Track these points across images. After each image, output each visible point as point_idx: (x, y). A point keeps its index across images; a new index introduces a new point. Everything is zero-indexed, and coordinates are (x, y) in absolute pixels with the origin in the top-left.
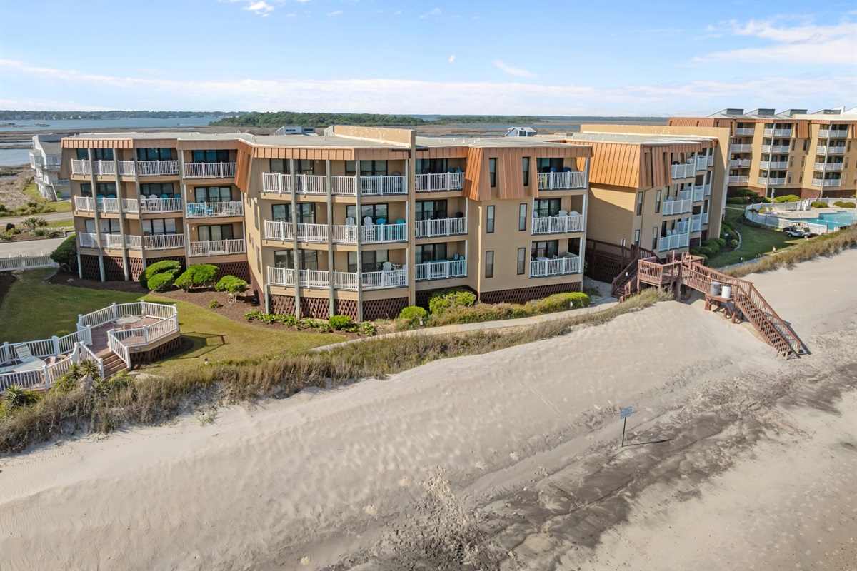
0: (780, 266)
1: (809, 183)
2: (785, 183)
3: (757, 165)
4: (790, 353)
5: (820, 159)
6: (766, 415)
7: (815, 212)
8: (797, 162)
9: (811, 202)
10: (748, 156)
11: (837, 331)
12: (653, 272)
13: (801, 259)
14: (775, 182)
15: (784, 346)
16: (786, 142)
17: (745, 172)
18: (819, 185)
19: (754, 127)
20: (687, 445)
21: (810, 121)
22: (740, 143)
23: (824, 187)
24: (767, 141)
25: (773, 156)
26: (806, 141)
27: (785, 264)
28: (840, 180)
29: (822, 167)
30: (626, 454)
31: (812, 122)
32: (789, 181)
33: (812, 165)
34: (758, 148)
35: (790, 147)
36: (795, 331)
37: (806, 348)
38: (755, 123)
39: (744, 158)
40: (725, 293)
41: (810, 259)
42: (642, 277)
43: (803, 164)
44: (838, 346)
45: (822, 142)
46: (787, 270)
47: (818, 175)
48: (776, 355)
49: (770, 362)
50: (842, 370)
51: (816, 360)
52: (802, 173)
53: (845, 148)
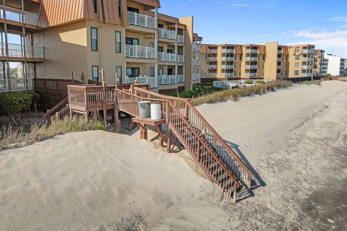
0: (228, 99)
1: (244, 75)
2: (233, 76)
3: (220, 67)
4: (238, 190)
5: (247, 63)
8: (238, 65)
9: (246, 81)
10: (215, 63)
11: (283, 149)
13: (243, 95)
14: (229, 75)
15: (231, 180)
16: (232, 55)
17: (215, 71)
18: (248, 75)
19: (217, 49)
21: (241, 46)
22: (211, 57)
23: (250, 76)
24: (223, 55)
25: (227, 63)
26: (240, 55)
27: (232, 98)
28: (257, 73)
29: (249, 67)
31: (242, 46)
32: (235, 74)
33: (244, 67)
34: (220, 59)
35: (234, 58)
36: (243, 153)
37: (258, 177)
38: (217, 47)
39: (214, 65)
41: (249, 95)
43: (240, 67)
44: (289, 168)
45: (248, 55)
46: (233, 102)
47: (247, 71)
48: (220, 196)
52: (240, 70)
53: (257, 58)
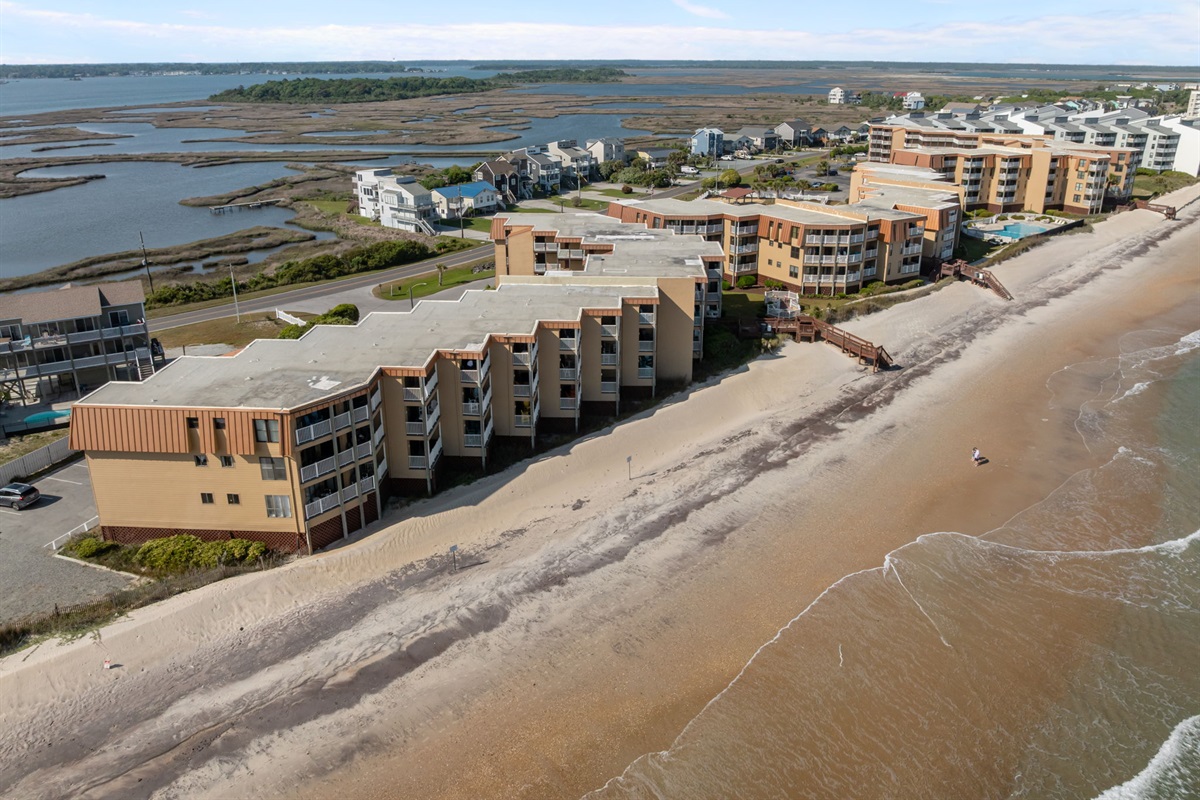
1: (995, 200)
4: (1007, 299)
5: (1002, 183)
6: (1003, 317)
7: (1001, 225)
8: (986, 185)
9: (997, 216)
12: (949, 269)
15: (1005, 296)
16: (978, 170)
18: (1000, 201)
20: (983, 324)
21: (995, 157)
23: (1004, 204)
24: (966, 170)
26: (992, 170)
29: (1002, 189)
30: (968, 326)
31: (997, 158)
32: (980, 198)
33: (995, 187)
35: (981, 174)
36: (1007, 290)
37: (1012, 297)
40: (981, 276)
42: (943, 272)
43: (989, 186)
44: (1023, 296)
45: (1003, 170)
47: (1000, 194)
48: (1002, 299)
49: (1001, 302)
50: (1026, 304)
51: (1016, 301)
52: (989, 193)
53: (1017, 175)
